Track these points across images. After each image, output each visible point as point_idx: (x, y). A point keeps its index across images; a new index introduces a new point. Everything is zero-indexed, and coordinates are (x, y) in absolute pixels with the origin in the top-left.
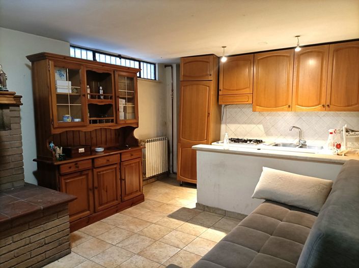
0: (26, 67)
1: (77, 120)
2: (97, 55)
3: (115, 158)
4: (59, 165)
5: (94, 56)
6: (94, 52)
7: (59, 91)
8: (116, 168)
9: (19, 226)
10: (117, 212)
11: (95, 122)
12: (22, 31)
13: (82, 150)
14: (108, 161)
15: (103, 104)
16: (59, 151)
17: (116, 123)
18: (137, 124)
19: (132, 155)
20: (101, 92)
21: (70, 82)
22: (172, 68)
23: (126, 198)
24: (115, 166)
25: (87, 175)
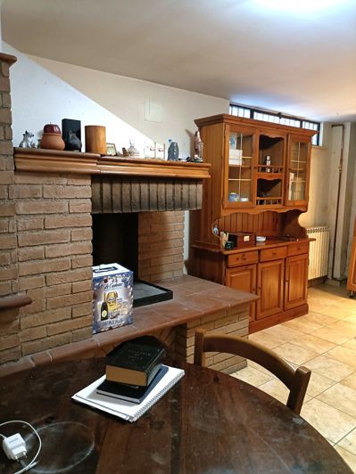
0: (185, 133)
1: (245, 200)
2: (255, 114)
3: (281, 252)
4: (227, 256)
5: (252, 115)
6: (252, 111)
7: (232, 162)
8: (280, 265)
9: (206, 323)
10: (278, 322)
11: (262, 202)
12: (186, 89)
13: (247, 238)
14: (275, 254)
15: (272, 179)
16: (225, 237)
17: (284, 205)
18: (306, 207)
19: (299, 249)
20: (268, 163)
21: (241, 151)
22: (344, 128)
23: (289, 306)
24: (280, 262)
25: (251, 270)
